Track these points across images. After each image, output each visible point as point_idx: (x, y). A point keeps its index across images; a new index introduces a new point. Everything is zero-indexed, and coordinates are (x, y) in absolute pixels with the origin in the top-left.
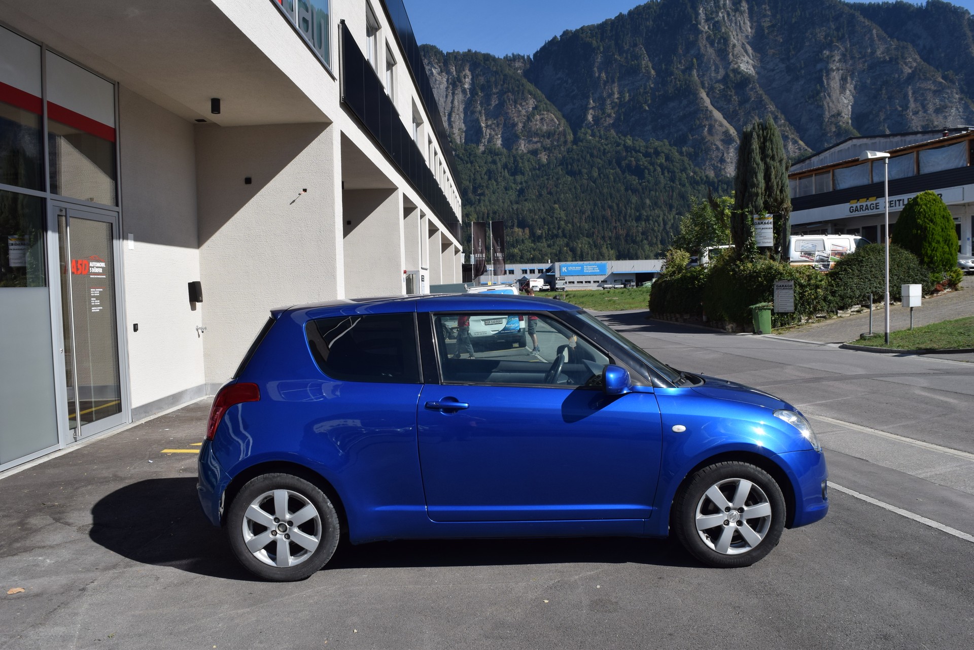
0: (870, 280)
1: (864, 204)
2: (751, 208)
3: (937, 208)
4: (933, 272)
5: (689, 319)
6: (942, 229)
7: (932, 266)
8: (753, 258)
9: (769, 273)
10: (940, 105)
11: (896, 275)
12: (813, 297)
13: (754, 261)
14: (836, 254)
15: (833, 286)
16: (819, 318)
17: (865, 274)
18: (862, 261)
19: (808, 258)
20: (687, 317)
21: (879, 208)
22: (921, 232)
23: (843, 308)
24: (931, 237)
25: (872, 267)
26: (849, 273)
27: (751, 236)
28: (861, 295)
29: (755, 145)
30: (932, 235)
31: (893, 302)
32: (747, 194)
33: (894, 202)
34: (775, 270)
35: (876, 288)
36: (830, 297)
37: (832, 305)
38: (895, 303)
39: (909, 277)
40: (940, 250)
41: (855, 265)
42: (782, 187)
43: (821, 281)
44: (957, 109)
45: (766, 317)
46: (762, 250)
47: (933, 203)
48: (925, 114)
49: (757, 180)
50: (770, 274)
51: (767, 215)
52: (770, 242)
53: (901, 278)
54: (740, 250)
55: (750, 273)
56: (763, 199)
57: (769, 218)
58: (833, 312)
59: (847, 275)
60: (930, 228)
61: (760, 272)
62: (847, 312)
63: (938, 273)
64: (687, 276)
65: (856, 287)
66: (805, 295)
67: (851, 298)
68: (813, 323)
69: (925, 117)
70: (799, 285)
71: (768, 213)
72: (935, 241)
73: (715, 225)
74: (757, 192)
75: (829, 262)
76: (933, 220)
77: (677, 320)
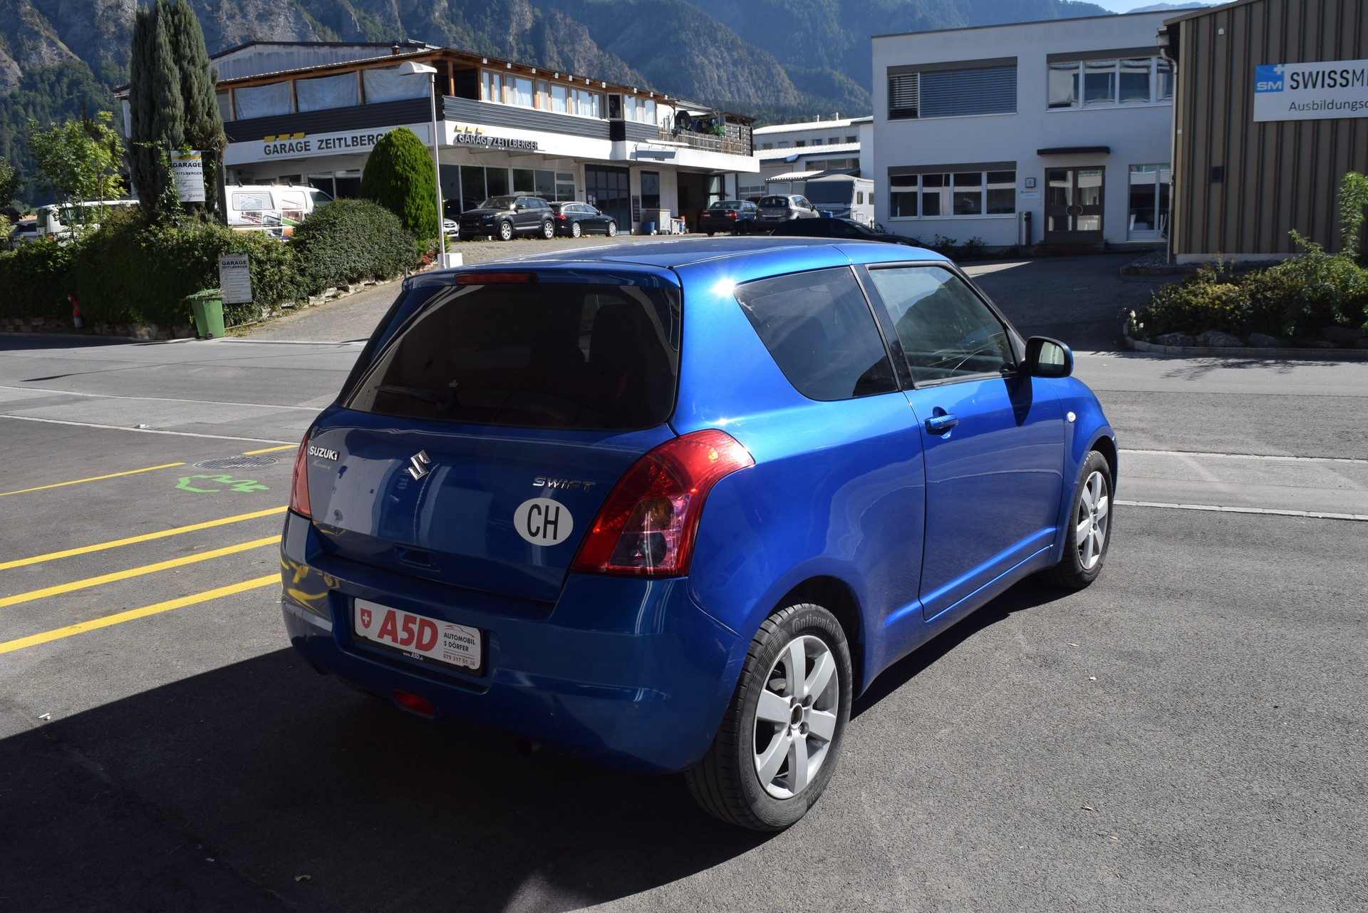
0: (346, 251)
1: (287, 143)
2: (165, 140)
3: (418, 151)
4: (419, 238)
5: (43, 325)
6: (426, 180)
7: (417, 230)
8: (175, 220)
9: (209, 243)
10: (264, 9)
11: (377, 243)
12: (277, 278)
13: (179, 224)
14: (289, 214)
15: (300, 262)
16: (286, 309)
17: (339, 243)
18: (334, 224)
19: (253, 220)
20: (37, 322)
21: (309, 150)
22: (402, 183)
23: (315, 293)
24: (414, 190)
25: (347, 233)
26: (319, 242)
27: (169, 185)
28: (337, 272)
29: (163, 38)
30: (416, 188)
31: (374, 281)
32: (156, 118)
33: (332, 141)
34: (219, 238)
35: (354, 262)
36: (299, 278)
37: (301, 289)
38: (376, 283)
39: (392, 246)
40: (425, 208)
41: (326, 230)
42: (209, 108)
43: (284, 253)
44: (287, 18)
45: (216, 312)
46: (189, 207)
47: (412, 145)
48: (244, 21)
49: (172, 95)
50: (212, 244)
51: (193, 152)
52: (199, 195)
53: (383, 247)
54: (153, 207)
55: (178, 243)
56: (183, 126)
57: (196, 157)
58: (303, 299)
59: (318, 245)
60: (412, 178)
61: (196, 241)
62: (322, 298)
63: (423, 240)
64: (31, 254)
65: (331, 261)
66: (265, 276)
67: (325, 278)
68: (278, 316)
69: (244, 25)
70: (255, 259)
71: (194, 149)
72: (419, 196)
73: (75, 167)
74: (173, 115)
75: (281, 226)
76: (415, 168)
77: (17, 329)
